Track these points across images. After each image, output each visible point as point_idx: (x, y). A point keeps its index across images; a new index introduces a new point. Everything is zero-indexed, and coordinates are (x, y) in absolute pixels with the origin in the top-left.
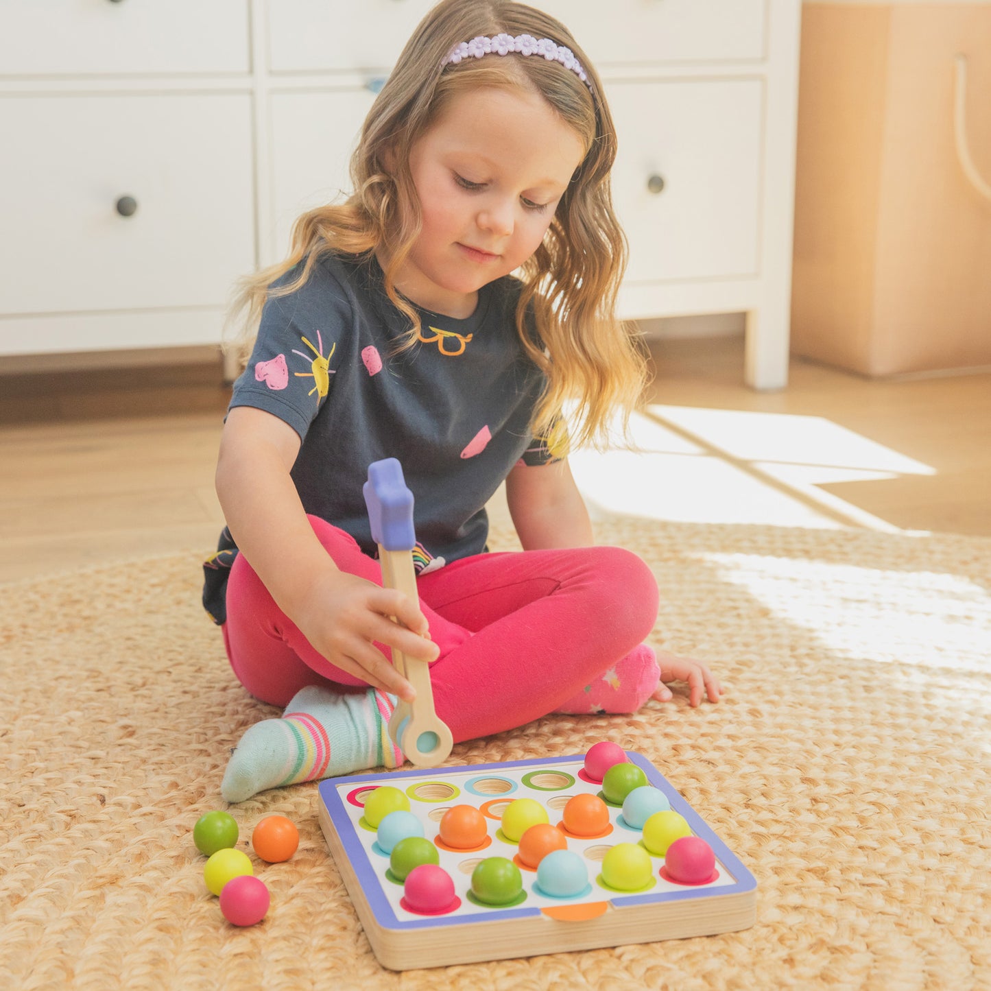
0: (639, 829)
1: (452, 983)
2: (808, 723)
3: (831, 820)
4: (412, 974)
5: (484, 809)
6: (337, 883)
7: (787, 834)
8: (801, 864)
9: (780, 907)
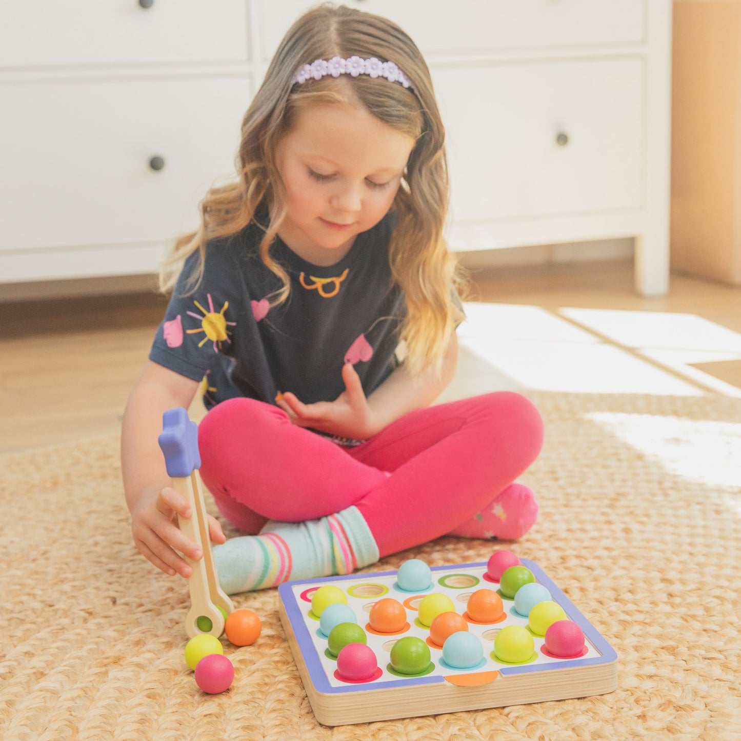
0: (526, 616)
1: (373, 735)
2: (668, 538)
3: (683, 610)
4: (342, 729)
5: (407, 603)
6: (290, 660)
7: (647, 621)
8: (657, 643)
9: (637, 676)
